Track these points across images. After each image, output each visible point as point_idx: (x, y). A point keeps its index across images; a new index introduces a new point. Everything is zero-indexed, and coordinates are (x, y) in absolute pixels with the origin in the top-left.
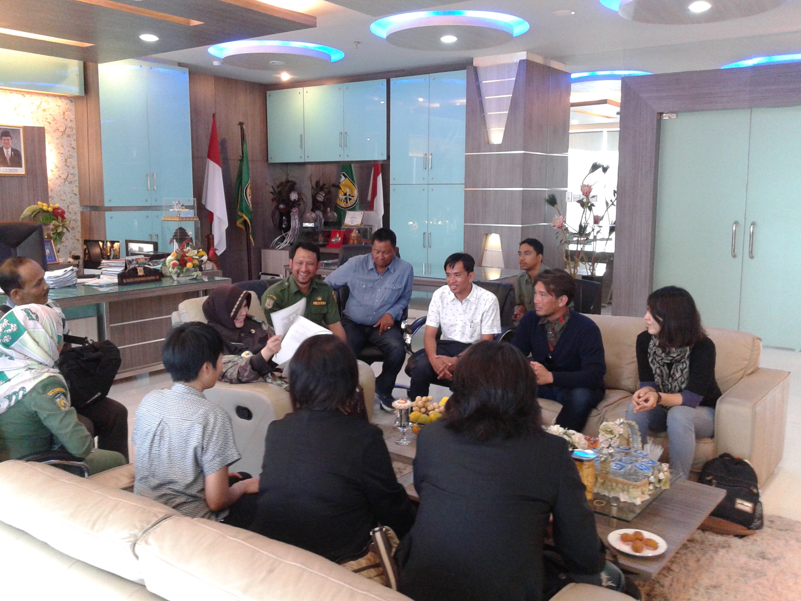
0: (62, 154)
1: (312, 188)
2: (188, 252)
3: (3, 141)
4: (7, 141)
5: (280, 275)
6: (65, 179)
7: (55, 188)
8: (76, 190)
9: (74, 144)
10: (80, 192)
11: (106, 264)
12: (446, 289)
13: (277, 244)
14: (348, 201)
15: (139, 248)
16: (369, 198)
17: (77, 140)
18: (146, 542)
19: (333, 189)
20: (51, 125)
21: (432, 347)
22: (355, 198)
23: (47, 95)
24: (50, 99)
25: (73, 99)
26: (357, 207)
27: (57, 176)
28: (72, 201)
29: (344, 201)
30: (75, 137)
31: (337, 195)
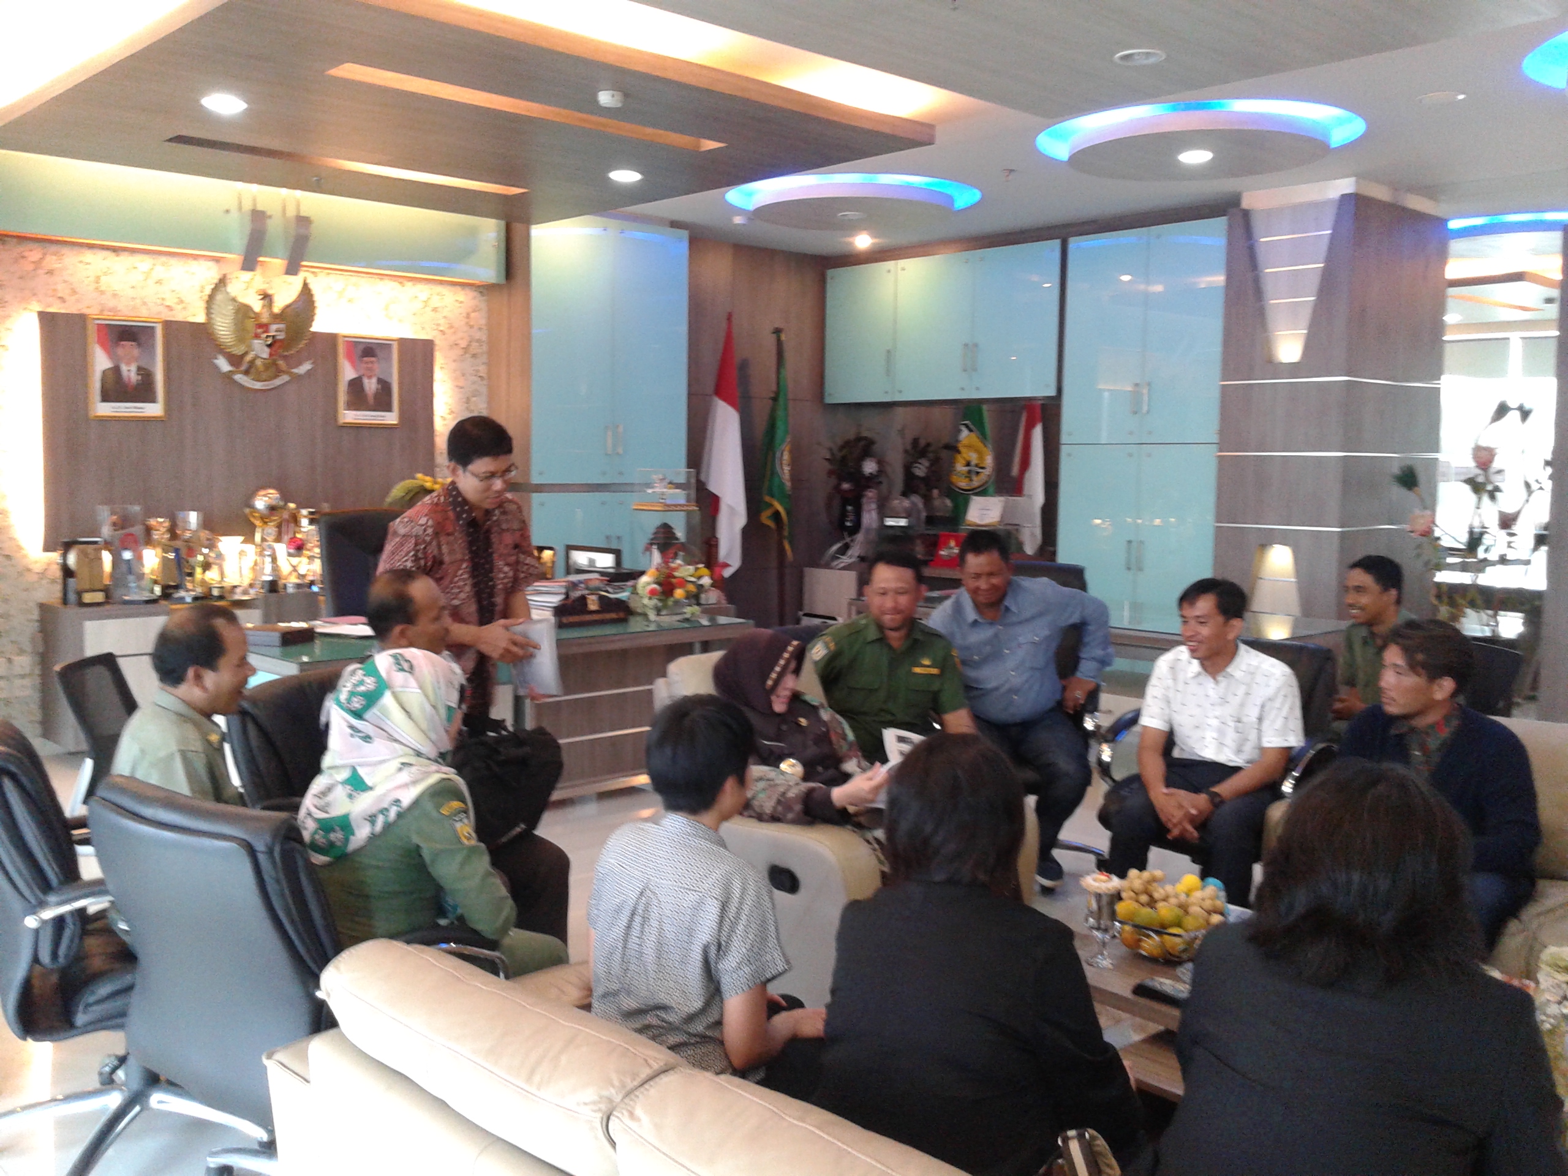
0: (462, 388)
1: (906, 451)
3: (364, 366)
4: (370, 366)
9: (483, 370)
12: (1182, 652)
13: (834, 558)
14: (974, 476)
15: (590, 560)
17: (489, 364)
18: (631, 1114)
19: (944, 454)
20: (446, 336)
21: (1154, 770)
22: (987, 472)
25: (485, 289)
26: (991, 490)
29: (965, 477)
30: (484, 359)
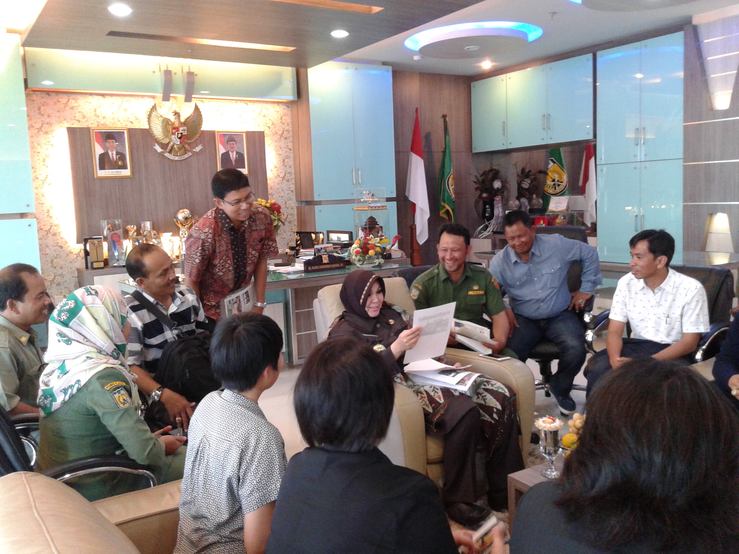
0: (280, 155)
2: (370, 240)
3: (229, 146)
4: (232, 146)
5: (483, 264)
6: (283, 178)
7: (274, 186)
8: (293, 187)
10: (295, 189)
11: (303, 253)
13: (480, 233)
14: (557, 187)
15: (338, 238)
16: (581, 183)
17: (293, 142)
19: (540, 176)
20: (270, 129)
22: (564, 184)
23: (267, 102)
24: (270, 106)
25: (289, 104)
26: (567, 192)
27: (276, 175)
28: (289, 198)
29: (552, 188)
30: (291, 139)
31: (545, 182)
